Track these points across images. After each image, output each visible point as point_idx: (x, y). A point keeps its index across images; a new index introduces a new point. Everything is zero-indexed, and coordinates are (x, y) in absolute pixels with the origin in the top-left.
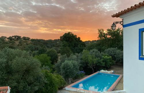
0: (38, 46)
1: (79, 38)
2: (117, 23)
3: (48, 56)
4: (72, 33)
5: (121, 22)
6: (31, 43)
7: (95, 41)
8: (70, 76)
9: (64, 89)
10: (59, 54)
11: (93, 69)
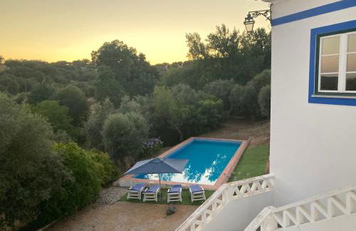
0: (29, 79)
1: (142, 56)
2: (257, 13)
3: (61, 104)
4: (122, 42)
5: (267, 11)
6: (7, 71)
7: (180, 63)
8: (129, 152)
9: (115, 183)
10: (91, 99)
11: (180, 131)
